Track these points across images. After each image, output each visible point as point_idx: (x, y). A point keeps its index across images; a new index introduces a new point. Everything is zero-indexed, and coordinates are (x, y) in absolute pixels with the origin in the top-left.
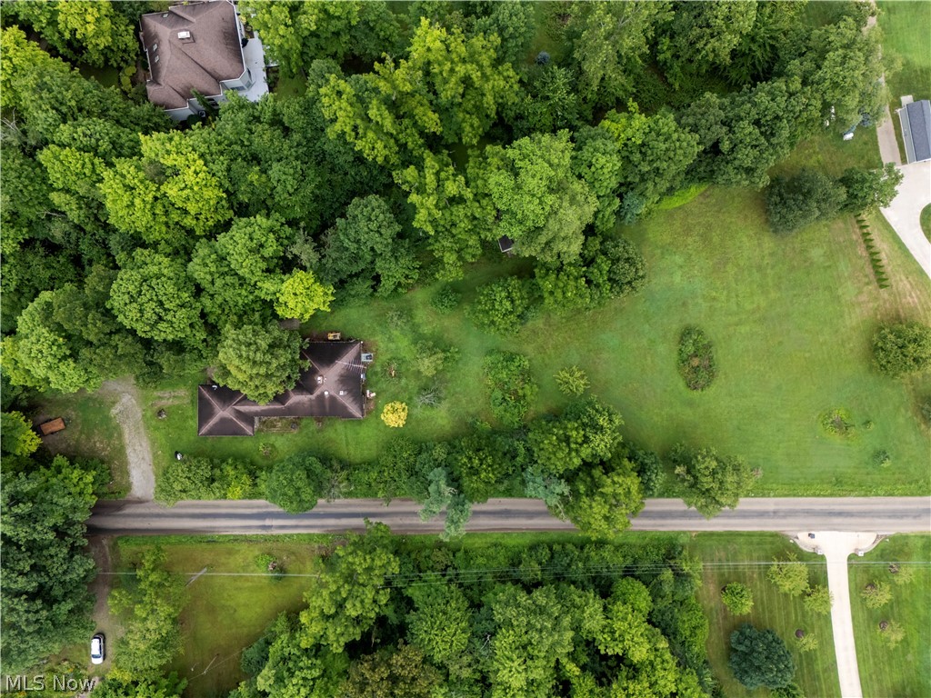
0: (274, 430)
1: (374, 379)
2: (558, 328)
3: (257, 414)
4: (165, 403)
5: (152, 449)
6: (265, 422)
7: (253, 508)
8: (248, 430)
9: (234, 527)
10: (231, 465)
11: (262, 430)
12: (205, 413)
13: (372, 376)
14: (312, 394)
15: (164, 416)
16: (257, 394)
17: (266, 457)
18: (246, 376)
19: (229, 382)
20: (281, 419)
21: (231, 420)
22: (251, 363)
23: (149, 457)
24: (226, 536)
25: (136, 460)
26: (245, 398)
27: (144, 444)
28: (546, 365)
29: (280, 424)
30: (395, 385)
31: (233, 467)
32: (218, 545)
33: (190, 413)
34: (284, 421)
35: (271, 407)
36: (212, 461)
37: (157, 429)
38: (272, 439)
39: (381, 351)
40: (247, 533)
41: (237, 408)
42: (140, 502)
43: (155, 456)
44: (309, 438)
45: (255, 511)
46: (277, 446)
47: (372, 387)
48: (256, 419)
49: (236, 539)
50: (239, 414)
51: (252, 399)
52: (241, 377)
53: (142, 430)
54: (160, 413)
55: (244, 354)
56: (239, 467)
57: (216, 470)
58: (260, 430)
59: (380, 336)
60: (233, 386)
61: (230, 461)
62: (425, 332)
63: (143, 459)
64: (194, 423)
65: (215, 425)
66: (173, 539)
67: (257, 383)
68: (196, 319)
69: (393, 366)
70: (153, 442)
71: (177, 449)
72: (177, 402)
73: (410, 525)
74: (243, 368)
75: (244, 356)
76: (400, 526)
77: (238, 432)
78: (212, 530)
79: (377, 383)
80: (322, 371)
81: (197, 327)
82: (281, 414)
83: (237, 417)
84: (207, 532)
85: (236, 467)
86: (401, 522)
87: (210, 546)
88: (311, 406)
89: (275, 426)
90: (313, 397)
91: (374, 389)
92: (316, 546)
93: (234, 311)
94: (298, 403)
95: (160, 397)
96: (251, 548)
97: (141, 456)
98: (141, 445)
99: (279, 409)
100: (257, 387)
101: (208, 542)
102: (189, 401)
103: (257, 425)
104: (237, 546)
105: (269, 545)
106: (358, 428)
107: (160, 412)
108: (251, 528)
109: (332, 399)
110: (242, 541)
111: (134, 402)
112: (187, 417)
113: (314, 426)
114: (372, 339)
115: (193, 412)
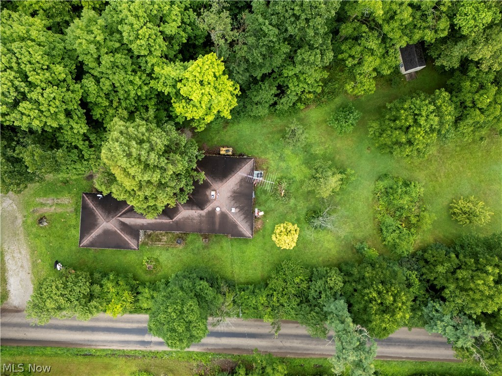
0: (159, 244)
1: (263, 197)
2: (451, 156)
3: (143, 227)
4: (47, 210)
5: (31, 257)
6: (150, 236)
7: (132, 322)
8: (132, 243)
9: (112, 342)
10: (112, 281)
11: (147, 244)
12: (87, 223)
13: (261, 194)
14: (202, 209)
15: (45, 224)
16: (145, 206)
17: (149, 272)
18: (134, 183)
19: (114, 190)
20: (167, 233)
21: (116, 231)
22: (142, 167)
23: (27, 265)
24: (104, 350)
25: (14, 268)
26: (132, 209)
27: (24, 252)
28: (436, 194)
29: (165, 238)
30: (283, 204)
31: (114, 284)
32: (95, 360)
33: (73, 222)
34: (170, 235)
35: (159, 221)
36: (92, 274)
37: (37, 236)
38: (157, 253)
39: (271, 169)
40: (125, 349)
41: (123, 219)
42: (17, 311)
43: (34, 264)
44: (194, 254)
45: (135, 326)
46: (161, 260)
47: (260, 205)
48: (141, 232)
49: (114, 354)
50: (124, 227)
51: (140, 211)
52: (128, 184)
53: (22, 237)
54: (40, 221)
55: (134, 152)
56: (121, 283)
57: (95, 285)
58: (145, 244)
59: (272, 153)
60: (118, 195)
61: (111, 277)
62: (317, 152)
63: (22, 267)
64: (76, 233)
65: (99, 236)
66: (48, 351)
67: (148, 193)
68: (74, 106)
69: (283, 185)
70: (33, 251)
71: (57, 259)
72: (60, 210)
73: (291, 348)
74: (132, 171)
75: (134, 155)
76: (280, 348)
77: (121, 245)
78: (90, 343)
79: (266, 201)
80: (215, 185)
81: (75, 117)
82: (167, 228)
83: (122, 230)
84: (85, 345)
85: (117, 283)
86: (281, 344)
87: (87, 360)
88: (201, 222)
89: (160, 240)
90: (203, 212)
91: (262, 208)
92: (195, 364)
93: (124, 105)
94: (188, 218)
95: (42, 204)
96: (129, 364)
97: (20, 265)
98: (20, 253)
99: (166, 224)
100: (146, 198)
101: (85, 355)
102: (73, 209)
103: (142, 238)
104: (113, 361)
105: (147, 361)
106: (244, 246)
107: (41, 219)
108: (129, 343)
109: (224, 216)
110: (119, 356)
111: (15, 207)
112: (70, 226)
113: (200, 242)
114: (263, 157)
115: (75, 221)
